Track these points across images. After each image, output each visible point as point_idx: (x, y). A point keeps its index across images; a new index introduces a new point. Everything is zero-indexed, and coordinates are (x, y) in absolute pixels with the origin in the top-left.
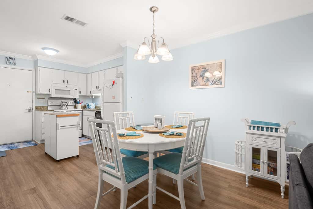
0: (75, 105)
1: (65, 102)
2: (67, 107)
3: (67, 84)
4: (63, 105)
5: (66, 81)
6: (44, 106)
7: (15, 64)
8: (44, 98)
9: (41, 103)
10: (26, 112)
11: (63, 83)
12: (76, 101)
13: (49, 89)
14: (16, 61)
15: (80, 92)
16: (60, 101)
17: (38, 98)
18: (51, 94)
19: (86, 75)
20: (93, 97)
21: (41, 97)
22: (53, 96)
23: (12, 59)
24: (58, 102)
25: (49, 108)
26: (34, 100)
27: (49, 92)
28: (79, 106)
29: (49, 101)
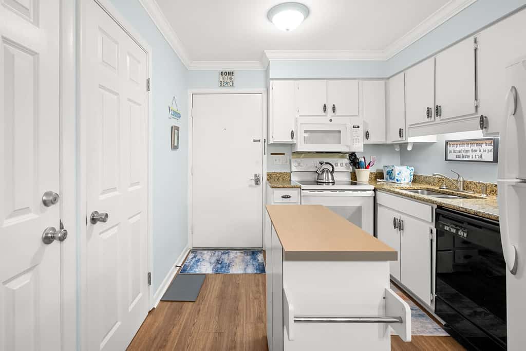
0: (353, 170)
1: (327, 163)
2: (332, 176)
3: (333, 114)
4: (323, 171)
5: (329, 108)
6: (283, 171)
7: (233, 83)
8: (284, 154)
9: (278, 165)
10: (250, 186)
11: (324, 114)
12: (354, 161)
13: (292, 133)
14: (236, 78)
15: (367, 135)
16: (317, 160)
17: (272, 154)
18: (295, 143)
19: (383, 82)
20: (409, 148)
21: (277, 150)
22: (299, 149)
23: (229, 73)
24: (312, 164)
25: (295, 179)
26: (265, 157)
27: (291, 140)
28: (364, 175)
29: (293, 160)
